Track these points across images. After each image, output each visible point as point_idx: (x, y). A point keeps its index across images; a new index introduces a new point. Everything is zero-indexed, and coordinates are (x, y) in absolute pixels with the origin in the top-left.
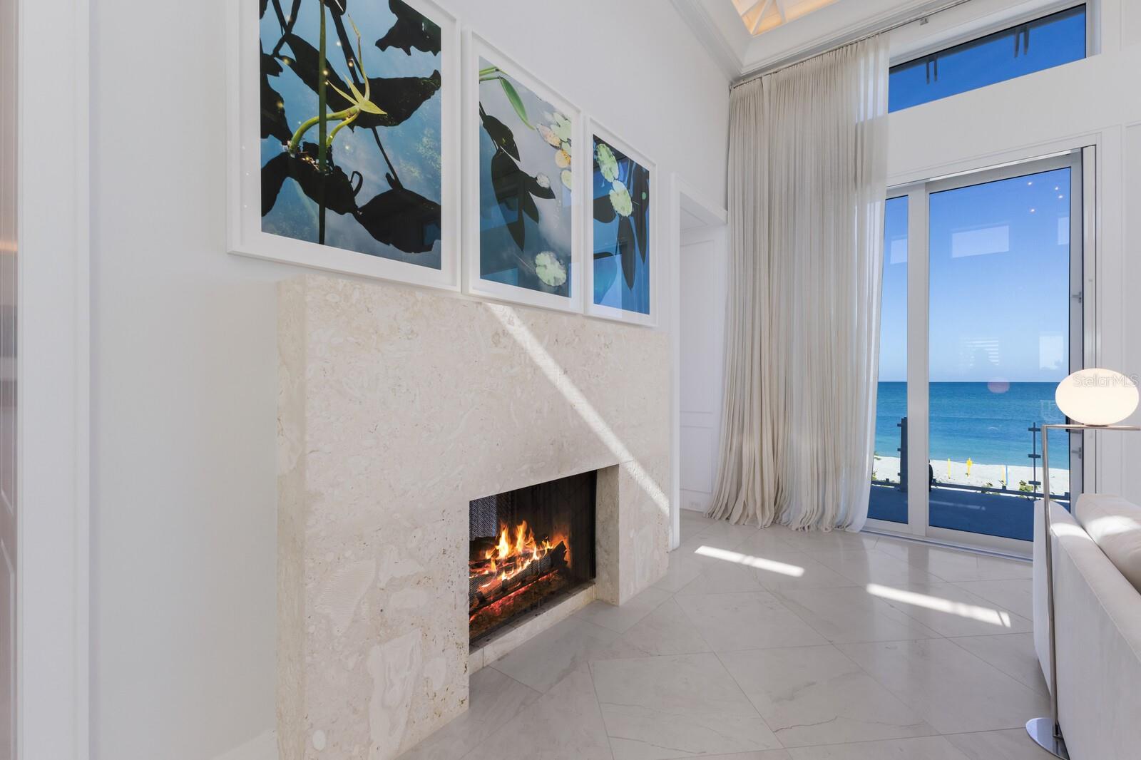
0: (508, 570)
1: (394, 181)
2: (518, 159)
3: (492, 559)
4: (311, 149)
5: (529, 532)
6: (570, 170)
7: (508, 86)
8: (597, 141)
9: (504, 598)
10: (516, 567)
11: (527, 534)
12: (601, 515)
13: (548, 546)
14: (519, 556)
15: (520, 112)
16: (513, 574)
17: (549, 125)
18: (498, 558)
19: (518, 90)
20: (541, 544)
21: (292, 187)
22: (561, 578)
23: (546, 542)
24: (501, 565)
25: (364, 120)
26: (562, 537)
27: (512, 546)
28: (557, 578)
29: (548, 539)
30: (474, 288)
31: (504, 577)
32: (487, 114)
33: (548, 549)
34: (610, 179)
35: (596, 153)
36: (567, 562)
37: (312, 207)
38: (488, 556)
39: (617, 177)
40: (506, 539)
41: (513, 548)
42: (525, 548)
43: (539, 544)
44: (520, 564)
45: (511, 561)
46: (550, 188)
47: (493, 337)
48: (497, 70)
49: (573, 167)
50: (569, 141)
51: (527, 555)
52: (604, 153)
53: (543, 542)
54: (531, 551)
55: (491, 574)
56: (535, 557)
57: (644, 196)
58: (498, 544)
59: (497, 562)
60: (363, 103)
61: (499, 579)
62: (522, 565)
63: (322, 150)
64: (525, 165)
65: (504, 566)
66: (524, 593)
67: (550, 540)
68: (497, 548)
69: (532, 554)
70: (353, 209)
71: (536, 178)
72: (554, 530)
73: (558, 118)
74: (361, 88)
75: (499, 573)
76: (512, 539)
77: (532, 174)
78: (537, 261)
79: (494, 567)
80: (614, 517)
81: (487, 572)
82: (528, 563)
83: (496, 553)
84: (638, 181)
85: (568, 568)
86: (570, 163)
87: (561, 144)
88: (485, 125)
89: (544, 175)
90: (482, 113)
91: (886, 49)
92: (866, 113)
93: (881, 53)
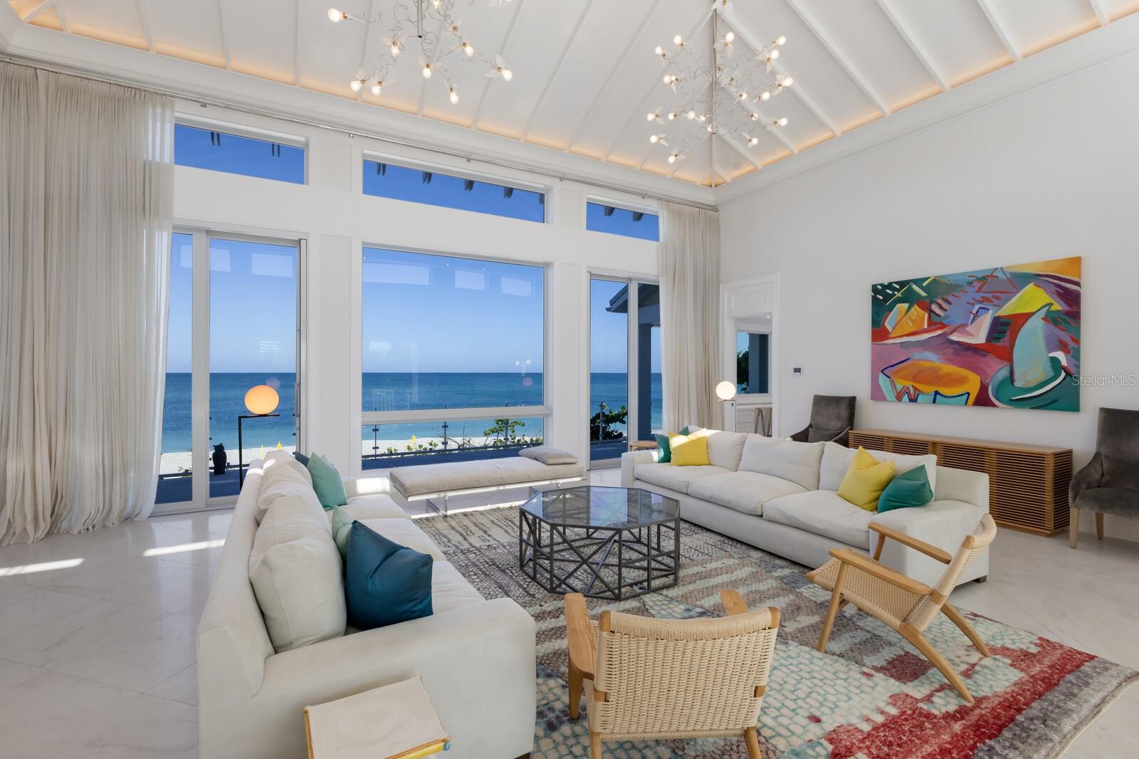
91: (173, 110)
92: (154, 156)
93: (168, 112)
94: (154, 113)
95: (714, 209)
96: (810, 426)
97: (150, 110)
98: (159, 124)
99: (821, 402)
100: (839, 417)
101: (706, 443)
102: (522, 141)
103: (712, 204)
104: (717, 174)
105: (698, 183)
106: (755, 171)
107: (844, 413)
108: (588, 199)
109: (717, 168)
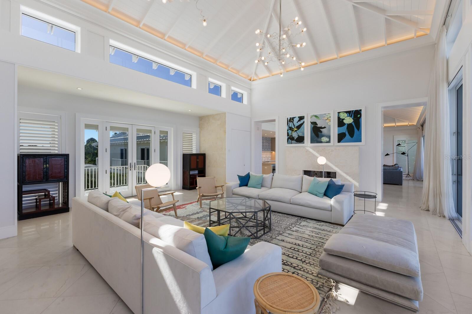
1: (299, 136)
2: (317, 125)
4: (291, 136)
6: (330, 122)
7: (316, 116)
8: (338, 113)
15: (318, 118)
19: (318, 116)
21: (289, 140)
25: (296, 131)
32: (312, 122)
34: (344, 118)
35: (338, 115)
37: (291, 141)
39: (346, 116)
48: (314, 115)
50: (330, 117)
52: (341, 114)
57: (359, 116)
60: (296, 129)
63: (292, 136)
64: (319, 125)
70: (294, 140)
73: (327, 115)
74: (295, 128)
77: (321, 126)
78: (321, 139)
84: (356, 114)
86: (330, 120)
88: (311, 124)
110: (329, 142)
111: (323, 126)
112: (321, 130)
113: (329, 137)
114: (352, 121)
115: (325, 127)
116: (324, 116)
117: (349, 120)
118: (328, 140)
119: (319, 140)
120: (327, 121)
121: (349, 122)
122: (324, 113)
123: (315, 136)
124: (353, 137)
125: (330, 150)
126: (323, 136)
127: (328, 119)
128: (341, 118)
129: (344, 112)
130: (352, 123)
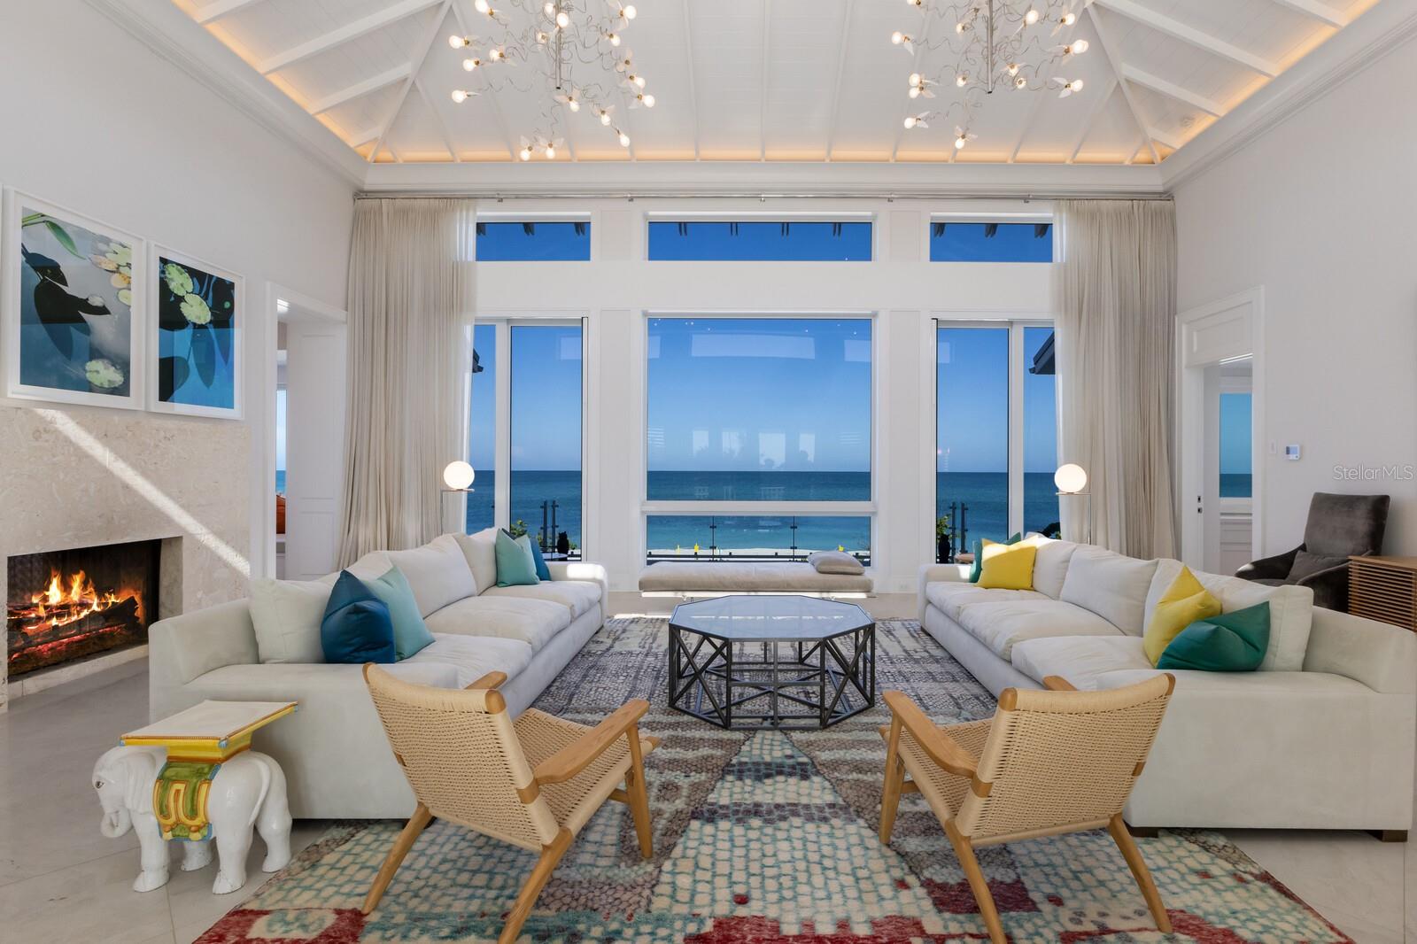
0: (59, 616)
2: (66, 284)
3: (40, 603)
5: (89, 582)
6: (130, 289)
7: (55, 227)
8: (164, 261)
9: (54, 643)
10: (70, 614)
11: (85, 584)
12: (164, 581)
13: (112, 599)
14: (74, 605)
15: (69, 247)
16: (65, 621)
17: (103, 254)
18: (47, 604)
19: (68, 231)
20: (104, 595)
22: (130, 632)
23: (110, 594)
24: (51, 610)
26: (132, 591)
27: (65, 594)
28: (124, 632)
29: (114, 592)
30: (13, 393)
31: (54, 622)
32: (30, 251)
33: (113, 603)
34: (180, 293)
35: (163, 272)
36: (138, 618)
38: (35, 600)
39: (190, 290)
40: (58, 586)
41: (66, 596)
42: (82, 597)
43: (100, 594)
44: (75, 612)
45: (64, 609)
46: (104, 306)
47: (34, 434)
48: (43, 216)
49: (132, 286)
50: (129, 265)
51: (83, 605)
52: (173, 272)
53: (107, 595)
54: (90, 602)
55: (39, 618)
56: (95, 608)
57: (227, 305)
58: (48, 590)
59: (46, 607)
61: (48, 623)
62: (78, 614)
64: (74, 288)
65: (55, 612)
66: (80, 641)
67: (116, 593)
68: (47, 593)
69: (91, 605)
71: (87, 299)
72: (122, 583)
73: (114, 246)
75: (49, 617)
76: (66, 587)
77: (82, 296)
78: (87, 368)
79: (42, 612)
80: (177, 581)
81: (33, 615)
82: (85, 612)
83: (46, 599)
84: (219, 293)
85: (139, 624)
86: (129, 283)
87: (118, 268)
88: (27, 262)
89: (97, 296)
90: (25, 252)
91: (475, 211)
92: (461, 256)
93: (471, 213)
94: (461, 215)
95: (1167, 195)
96: (1303, 548)
97: (458, 214)
98: (464, 225)
99: (1325, 505)
100: (1351, 533)
101: (1034, 556)
102: (827, 161)
103: (1161, 189)
104: (1154, 141)
105: (1127, 163)
106: (1221, 123)
107: (1362, 524)
108: (932, 218)
109: (1153, 132)
110: (122, 390)
111: (96, 301)
112: (84, 315)
113: (123, 365)
114: (208, 320)
115: (102, 311)
116: (102, 247)
117: (196, 310)
118: (117, 378)
119: (73, 370)
120: (116, 281)
121: (199, 318)
122: (98, 230)
123: (50, 345)
124: (211, 384)
125: (162, 434)
126: (96, 353)
127: (117, 271)
128: (171, 287)
129: (184, 267)
130: (208, 325)
